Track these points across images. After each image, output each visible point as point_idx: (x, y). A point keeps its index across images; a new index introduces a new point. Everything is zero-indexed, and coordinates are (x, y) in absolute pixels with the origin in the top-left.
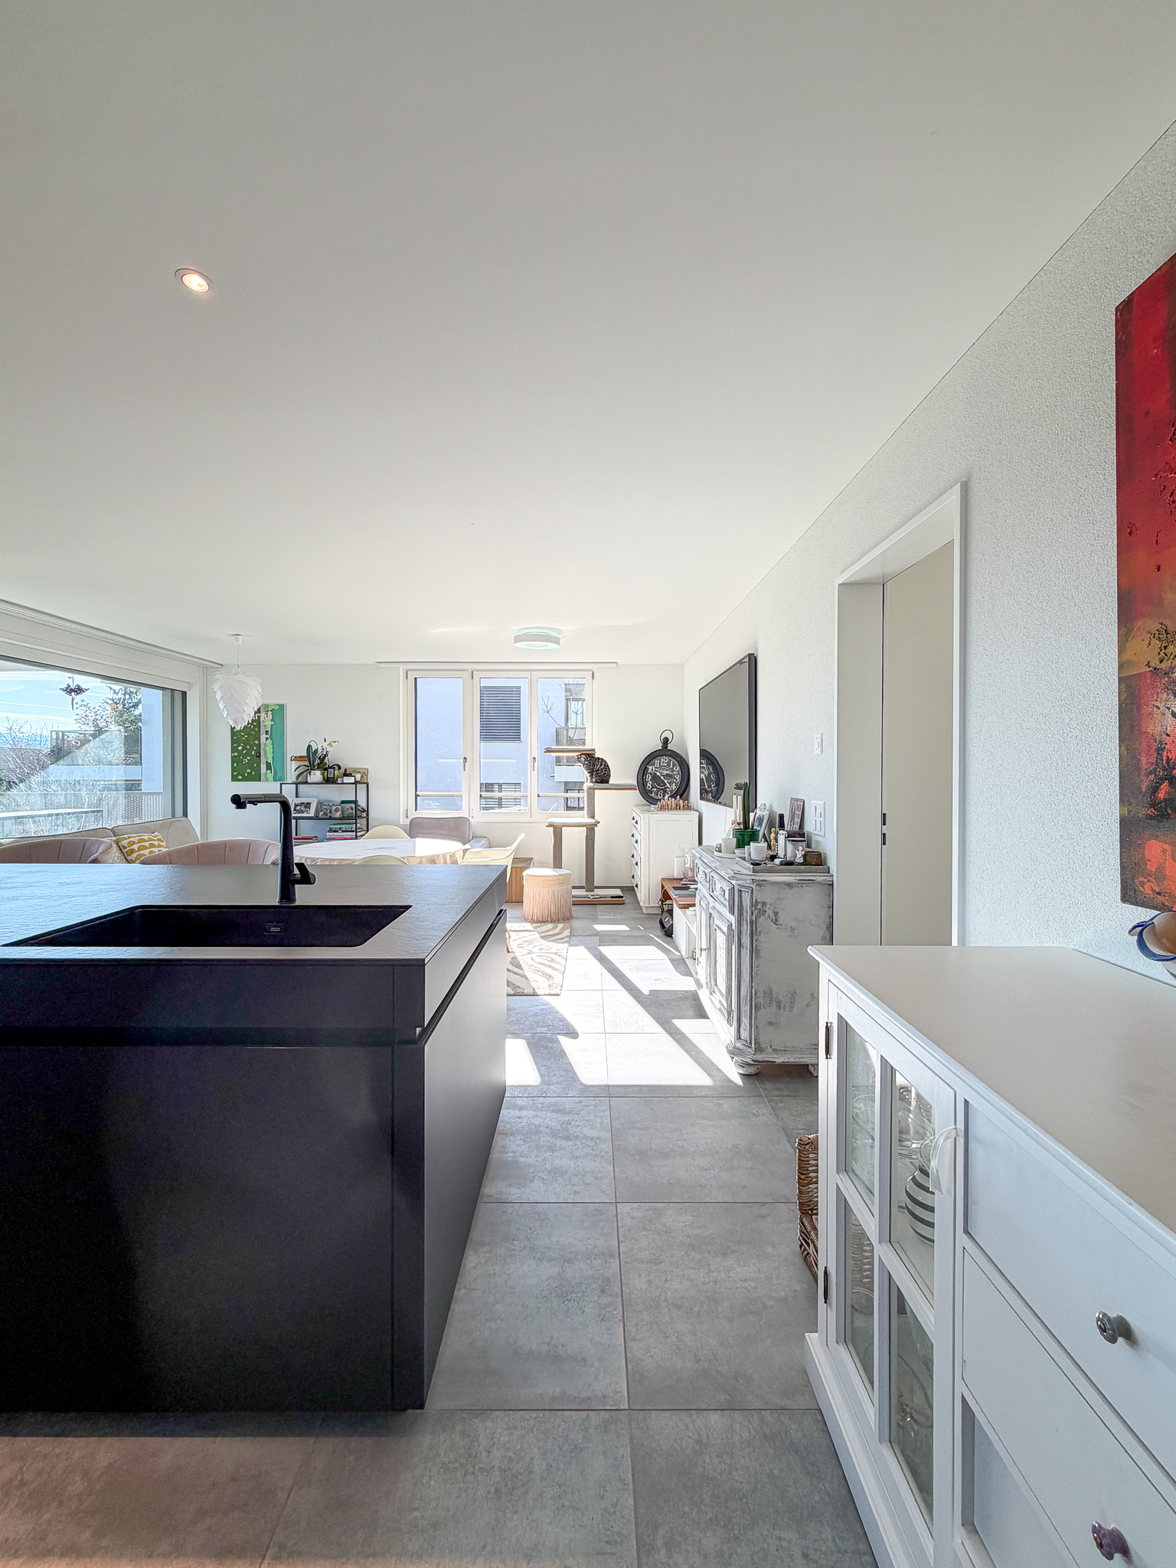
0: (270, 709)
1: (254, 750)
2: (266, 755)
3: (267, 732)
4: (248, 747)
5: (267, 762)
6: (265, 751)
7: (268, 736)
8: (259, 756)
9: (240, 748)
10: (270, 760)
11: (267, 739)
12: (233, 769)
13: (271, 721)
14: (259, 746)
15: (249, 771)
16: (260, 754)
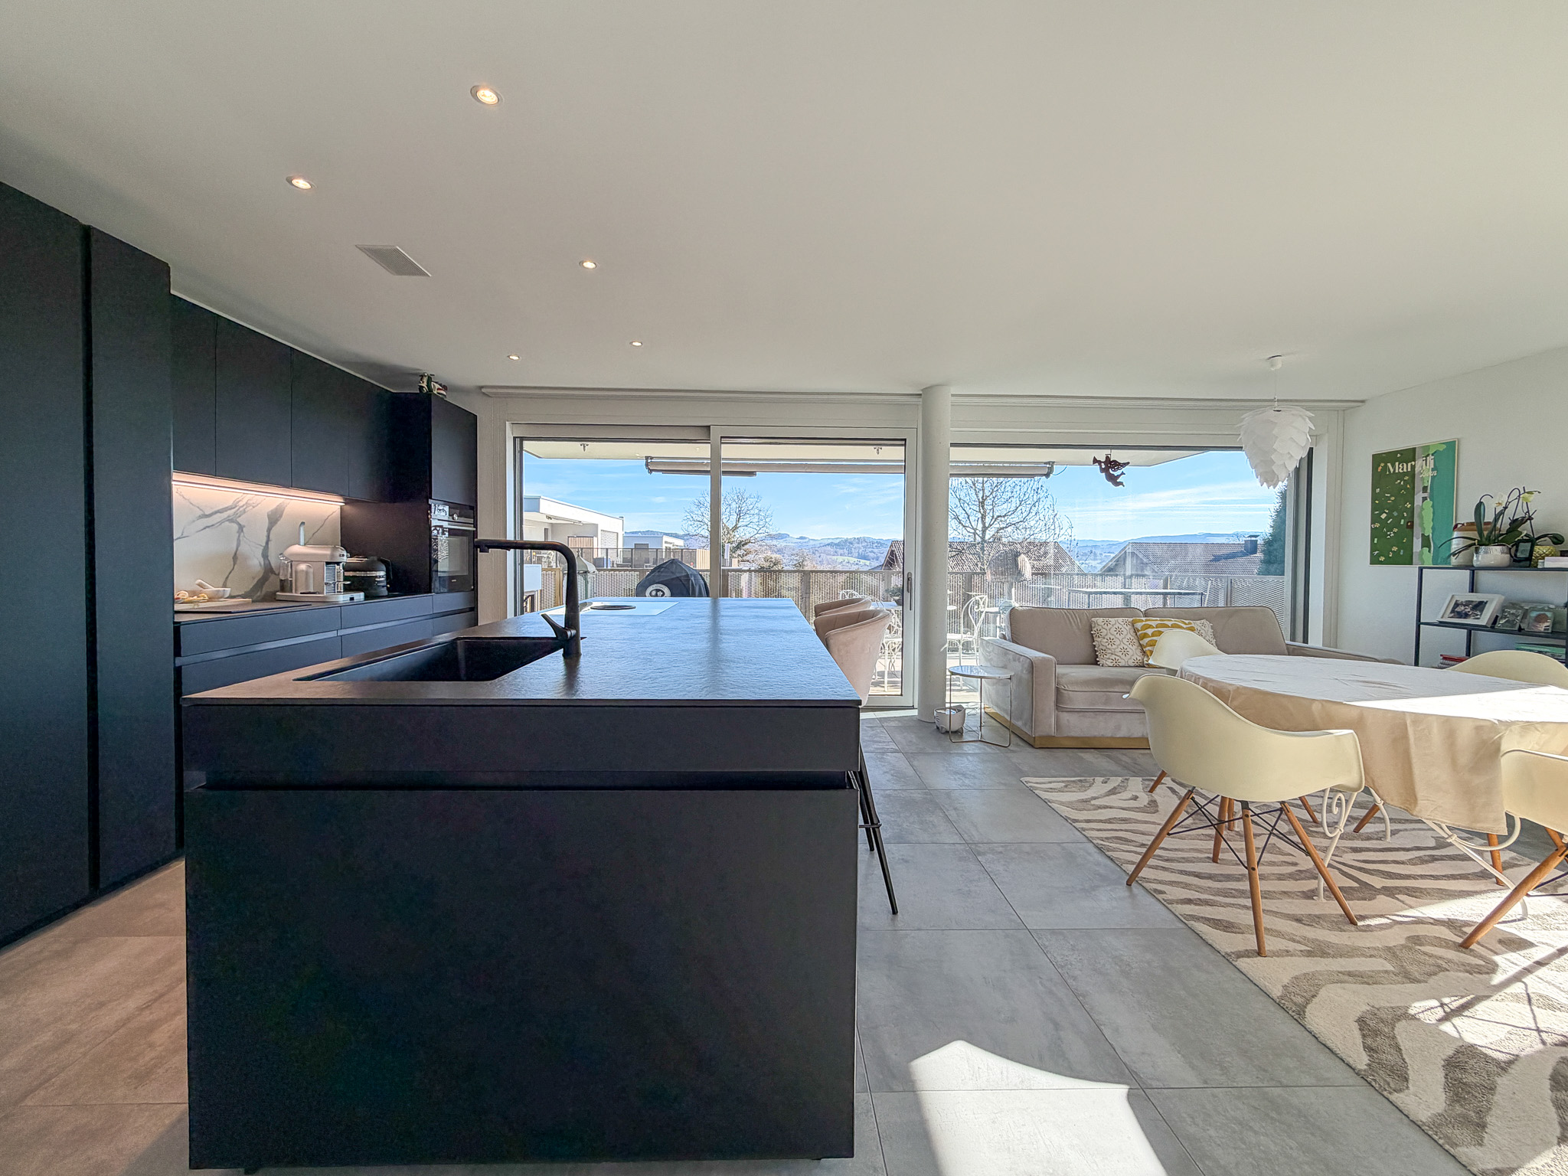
0: (1431, 452)
1: (1403, 517)
2: (1422, 525)
3: (1425, 489)
4: (1395, 514)
5: (1423, 535)
6: (1421, 517)
7: (1425, 495)
8: (1411, 527)
9: (1384, 516)
10: (1428, 532)
11: (1424, 499)
12: (1373, 547)
13: (1433, 470)
14: (1412, 509)
15: (1395, 549)
16: (1412, 522)
